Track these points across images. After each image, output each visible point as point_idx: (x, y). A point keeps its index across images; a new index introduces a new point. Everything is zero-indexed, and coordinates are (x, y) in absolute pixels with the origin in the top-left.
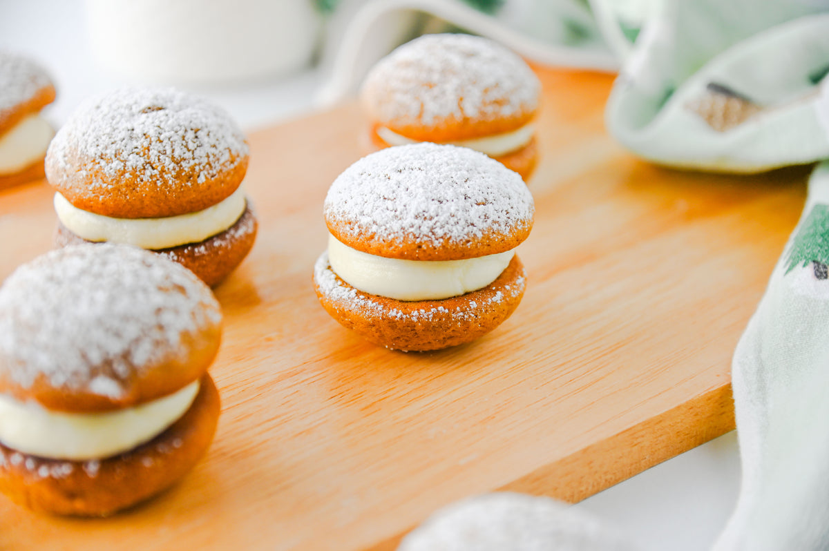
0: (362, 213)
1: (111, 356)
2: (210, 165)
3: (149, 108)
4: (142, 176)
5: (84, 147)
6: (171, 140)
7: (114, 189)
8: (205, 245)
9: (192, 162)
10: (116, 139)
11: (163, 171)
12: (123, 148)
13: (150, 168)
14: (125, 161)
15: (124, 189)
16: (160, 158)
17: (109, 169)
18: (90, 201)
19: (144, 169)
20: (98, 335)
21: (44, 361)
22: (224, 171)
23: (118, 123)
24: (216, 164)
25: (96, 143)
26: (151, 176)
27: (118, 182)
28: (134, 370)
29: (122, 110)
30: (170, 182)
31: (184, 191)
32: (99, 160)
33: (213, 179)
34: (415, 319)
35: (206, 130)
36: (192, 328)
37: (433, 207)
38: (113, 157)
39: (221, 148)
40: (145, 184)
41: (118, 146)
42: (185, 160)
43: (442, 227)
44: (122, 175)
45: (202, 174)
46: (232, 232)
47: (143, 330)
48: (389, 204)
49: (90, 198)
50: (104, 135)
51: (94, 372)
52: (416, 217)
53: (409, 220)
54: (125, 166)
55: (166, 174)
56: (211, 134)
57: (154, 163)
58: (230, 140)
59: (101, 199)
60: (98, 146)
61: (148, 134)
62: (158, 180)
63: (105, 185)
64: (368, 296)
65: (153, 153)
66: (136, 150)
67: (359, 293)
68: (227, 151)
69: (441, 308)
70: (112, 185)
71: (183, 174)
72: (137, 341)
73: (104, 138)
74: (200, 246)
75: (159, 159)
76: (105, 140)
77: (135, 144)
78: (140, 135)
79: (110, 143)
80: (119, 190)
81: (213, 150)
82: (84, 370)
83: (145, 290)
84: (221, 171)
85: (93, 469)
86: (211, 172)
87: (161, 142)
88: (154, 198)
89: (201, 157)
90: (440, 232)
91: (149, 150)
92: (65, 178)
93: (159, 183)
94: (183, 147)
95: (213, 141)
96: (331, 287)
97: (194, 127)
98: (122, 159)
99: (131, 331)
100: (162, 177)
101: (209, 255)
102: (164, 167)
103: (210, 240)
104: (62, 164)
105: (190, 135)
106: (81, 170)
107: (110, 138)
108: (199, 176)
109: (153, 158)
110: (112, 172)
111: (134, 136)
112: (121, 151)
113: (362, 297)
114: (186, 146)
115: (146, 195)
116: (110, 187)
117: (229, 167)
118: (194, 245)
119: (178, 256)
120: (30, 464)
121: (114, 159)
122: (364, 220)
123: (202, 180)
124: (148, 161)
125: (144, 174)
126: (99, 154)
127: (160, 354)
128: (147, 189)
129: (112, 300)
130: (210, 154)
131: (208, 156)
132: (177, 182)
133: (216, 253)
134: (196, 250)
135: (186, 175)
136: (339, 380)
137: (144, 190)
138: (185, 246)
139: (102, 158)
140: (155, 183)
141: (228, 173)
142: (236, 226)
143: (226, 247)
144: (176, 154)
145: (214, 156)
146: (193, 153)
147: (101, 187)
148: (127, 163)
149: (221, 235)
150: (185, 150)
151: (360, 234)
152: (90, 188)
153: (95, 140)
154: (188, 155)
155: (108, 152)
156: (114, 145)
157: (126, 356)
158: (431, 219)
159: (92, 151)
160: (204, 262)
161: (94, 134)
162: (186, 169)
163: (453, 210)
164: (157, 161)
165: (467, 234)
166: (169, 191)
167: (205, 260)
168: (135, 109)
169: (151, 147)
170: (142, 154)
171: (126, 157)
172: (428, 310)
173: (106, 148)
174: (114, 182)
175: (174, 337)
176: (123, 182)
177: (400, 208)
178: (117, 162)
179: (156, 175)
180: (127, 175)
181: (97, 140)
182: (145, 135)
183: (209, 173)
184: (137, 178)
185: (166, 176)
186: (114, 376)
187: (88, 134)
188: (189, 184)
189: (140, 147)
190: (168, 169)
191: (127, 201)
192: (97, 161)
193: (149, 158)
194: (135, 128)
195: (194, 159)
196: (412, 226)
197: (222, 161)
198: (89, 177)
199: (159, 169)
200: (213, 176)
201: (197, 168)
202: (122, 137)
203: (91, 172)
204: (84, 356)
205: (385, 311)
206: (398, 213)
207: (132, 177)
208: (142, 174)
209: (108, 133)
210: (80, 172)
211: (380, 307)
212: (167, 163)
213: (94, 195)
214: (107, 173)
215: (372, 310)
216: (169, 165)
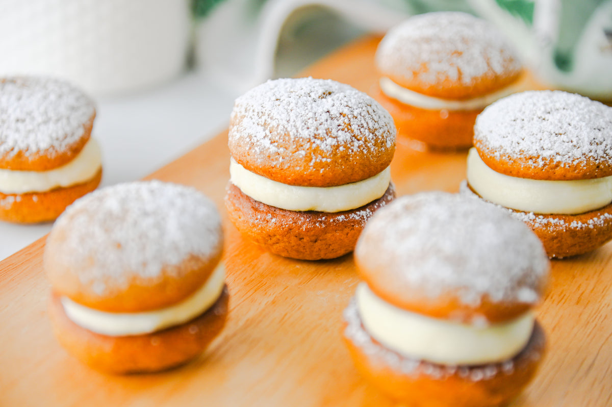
0: (541, 149)
2: (389, 132)
3: (324, 94)
4: (352, 147)
5: (295, 132)
6: (362, 115)
8: (384, 200)
9: (380, 131)
10: (321, 121)
11: (366, 141)
12: (330, 127)
13: (356, 140)
15: (340, 160)
17: (325, 145)
18: (311, 175)
19: (352, 141)
23: (312, 108)
24: (391, 131)
25: (306, 126)
26: (359, 147)
27: (335, 155)
30: (372, 149)
31: (381, 155)
32: (314, 140)
38: (325, 135)
40: (355, 154)
41: (326, 126)
42: (376, 130)
44: (337, 149)
48: (564, 137)
49: (311, 172)
50: (309, 119)
51: (519, 285)
54: (338, 142)
55: (369, 143)
56: (378, 107)
57: (358, 135)
59: (321, 172)
60: (308, 128)
61: (344, 113)
62: (364, 149)
63: (324, 160)
64: (545, 216)
66: (340, 127)
67: (537, 215)
69: (607, 215)
70: (330, 158)
71: (379, 141)
73: (310, 121)
74: (382, 202)
75: (361, 132)
76: (312, 123)
77: (337, 122)
78: (338, 115)
79: (319, 124)
80: (336, 162)
85: (509, 367)
86: (391, 137)
87: (356, 118)
89: (383, 126)
91: (350, 126)
92: (281, 159)
93: (365, 152)
94: (371, 120)
97: (367, 102)
98: (334, 136)
100: (366, 146)
102: (366, 137)
104: (272, 150)
107: (316, 120)
108: (386, 142)
109: (357, 132)
110: (329, 148)
111: (333, 116)
112: (330, 130)
113: (541, 217)
114: (373, 119)
115: (356, 163)
116: (329, 160)
118: (378, 201)
121: (327, 137)
124: (353, 134)
125: (353, 146)
126: (313, 135)
128: (358, 158)
132: (376, 148)
134: (381, 205)
135: (380, 142)
137: (355, 160)
139: (315, 138)
140: (363, 152)
144: (371, 126)
146: (378, 124)
147: (321, 161)
150: (373, 122)
151: (545, 165)
152: (312, 164)
153: (303, 124)
154: (376, 126)
155: (320, 132)
156: (322, 126)
158: (601, 143)
161: (298, 119)
162: (379, 137)
164: (359, 134)
166: (372, 157)
168: (314, 96)
169: (352, 123)
170: (346, 129)
171: (336, 134)
173: (317, 129)
174: (332, 156)
178: (330, 139)
179: (362, 146)
180: (341, 148)
181: (305, 124)
182: (341, 114)
183: (391, 139)
184: (348, 150)
187: (292, 120)
188: (383, 149)
189: (342, 125)
190: (369, 138)
191: (343, 171)
192: (312, 141)
193: (353, 132)
194: (330, 110)
195: (380, 128)
197: (392, 128)
198: (308, 155)
199: (363, 139)
201: (384, 135)
202: (325, 119)
203: (309, 151)
205: (567, 224)
206: (575, 143)
207: (345, 149)
208: (352, 146)
209: (312, 116)
210: (297, 153)
211: (562, 222)
212: (367, 134)
213: (314, 169)
214: (324, 149)
215: (556, 225)
216: (369, 135)
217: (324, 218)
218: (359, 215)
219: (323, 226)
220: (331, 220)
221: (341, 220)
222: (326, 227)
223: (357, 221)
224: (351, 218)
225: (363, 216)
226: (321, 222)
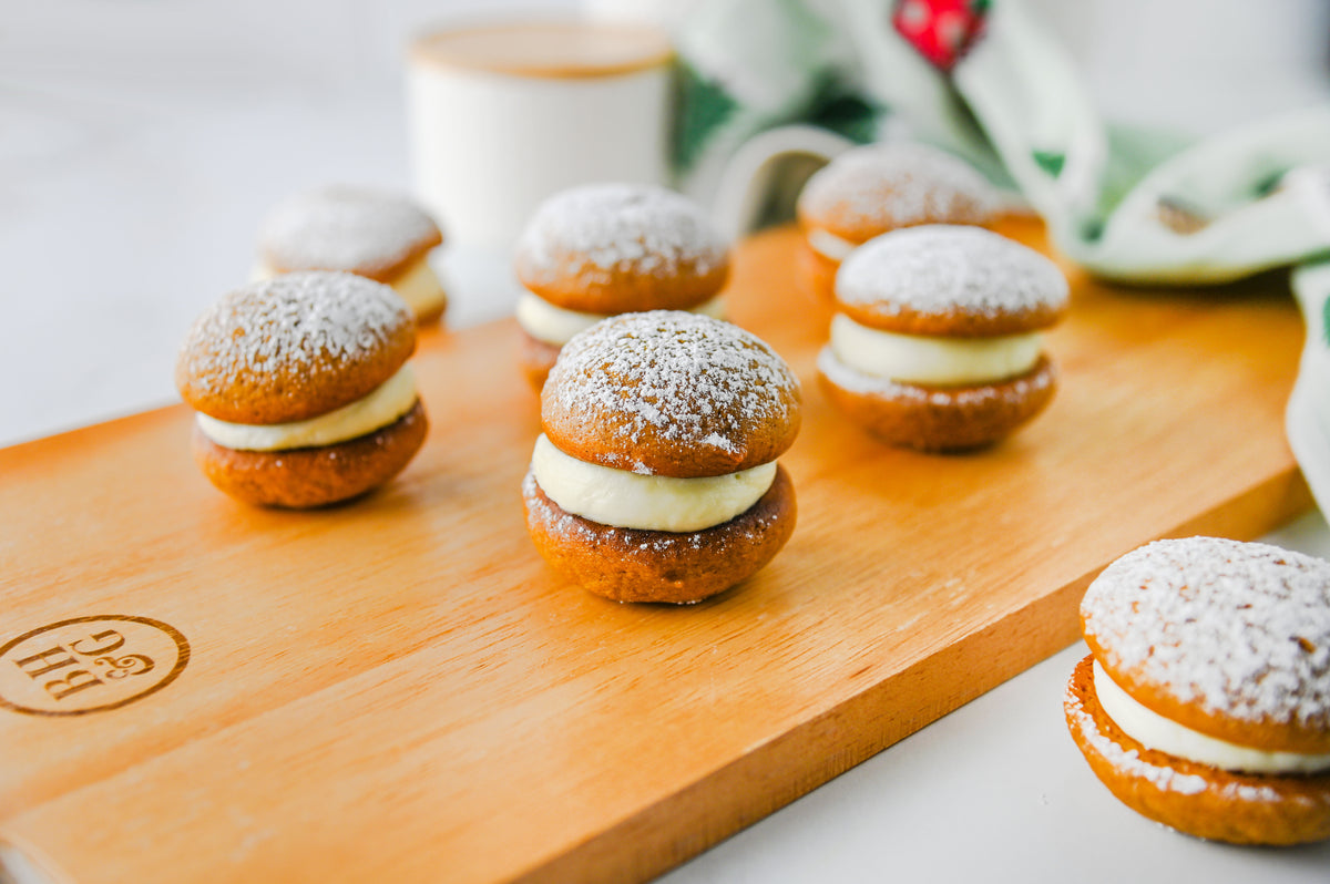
7: (610, 283)
14: (620, 252)
15: (623, 282)
17: (604, 260)
23: (603, 213)
27: (614, 274)
34: (963, 403)
37: (981, 279)
43: (995, 297)
45: (701, 264)
52: (966, 288)
59: (596, 296)
60: (586, 236)
61: (640, 222)
63: (600, 280)
64: (905, 384)
65: (650, 242)
78: (633, 223)
80: (616, 283)
83: (732, 345)
85: (696, 540)
88: (654, 292)
90: (993, 303)
108: (699, 267)
111: (626, 224)
115: (645, 288)
116: (606, 280)
121: (608, 248)
123: (701, 271)
139: (594, 248)
148: (623, 253)
159: (582, 243)
165: (1020, 305)
169: (647, 235)
172: (976, 395)
173: (598, 239)
175: (773, 391)
176: (620, 275)
177: (945, 280)
178: (611, 251)
181: (585, 230)
186: (726, 431)
196: (962, 297)
200: (708, 267)
205: (929, 398)
206: (943, 286)
207: (630, 267)
208: (641, 264)
211: (922, 394)
213: (587, 291)
214: (602, 265)
215: (912, 398)
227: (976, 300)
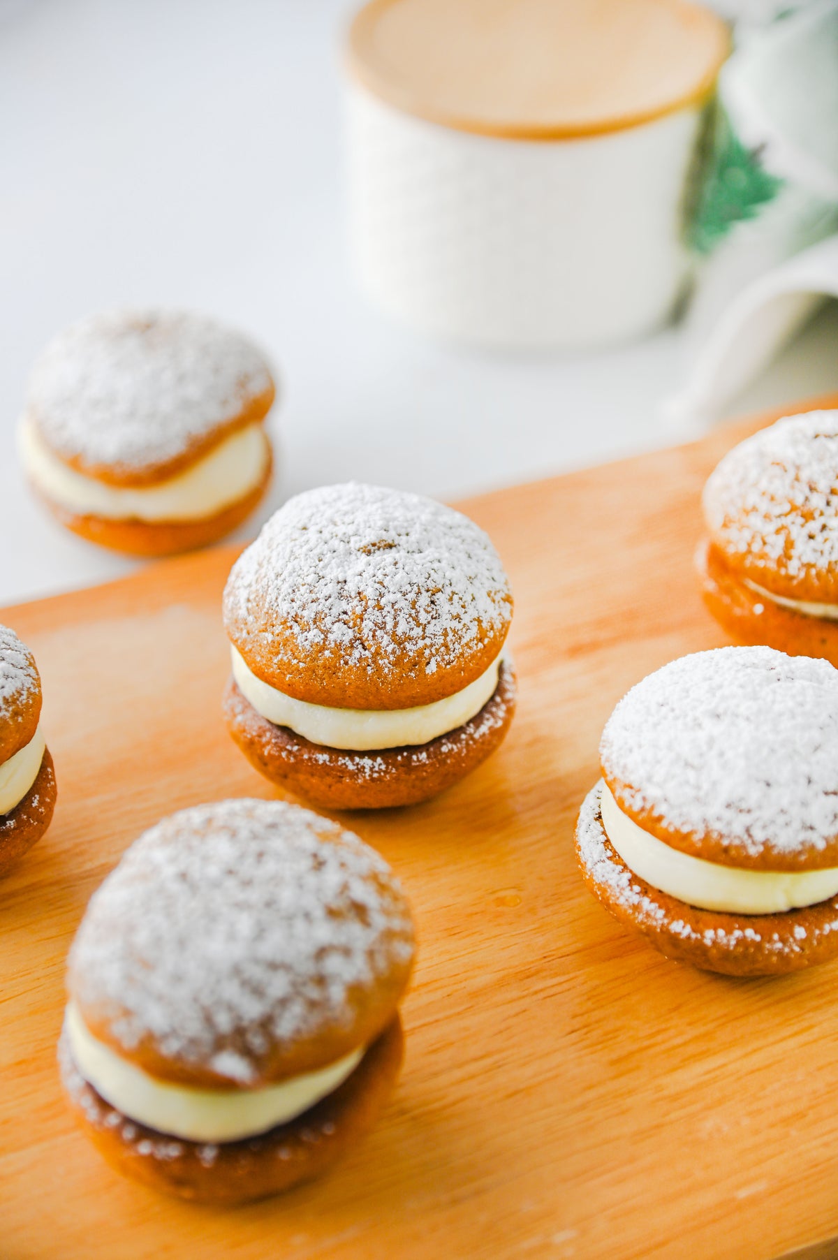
0: (649, 779)
1: (245, 1023)
2: (447, 647)
3: (374, 545)
4: (348, 657)
5: (274, 599)
6: (395, 607)
7: (307, 669)
8: (427, 750)
9: (421, 643)
10: (319, 595)
11: (377, 653)
12: (327, 611)
13: (360, 646)
14: (326, 633)
15: (321, 672)
16: (376, 634)
17: (303, 640)
18: (273, 677)
19: (352, 647)
20: (231, 991)
21: (156, 1018)
22: (466, 655)
23: (325, 567)
24: (457, 646)
25: (292, 596)
26: (360, 660)
27: (313, 660)
28: (274, 1044)
29: (335, 543)
30: (386, 670)
31: (404, 683)
32: (292, 623)
33: (448, 667)
34: (708, 942)
35: (448, 590)
36: (367, 976)
37: (755, 795)
38: (311, 622)
39: (466, 619)
40: (350, 669)
41: (320, 608)
42: (410, 639)
43: (764, 827)
44: (320, 651)
45: (433, 660)
46: (471, 730)
47: (294, 984)
48: (691, 775)
49: (274, 672)
50: (303, 585)
51: (220, 1044)
52: (728, 806)
53: (715, 809)
54: (325, 639)
55: (382, 658)
56: (455, 597)
57: (367, 640)
58: (484, 603)
59: (287, 679)
60: (293, 601)
61: (364, 593)
62: (369, 665)
63: (295, 661)
64: (646, 889)
65: (367, 625)
66: (344, 616)
67: (635, 880)
68: (476, 623)
69: (750, 933)
70: (306, 662)
71: (406, 660)
72: (283, 1002)
73: (303, 589)
74: (421, 753)
75: (374, 636)
76: (303, 595)
77: (344, 606)
78: (353, 595)
79: (310, 600)
80: (314, 672)
81: (455, 624)
82: (207, 1037)
83: (307, 916)
84: (462, 654)
85: (209, 1155)
86: (446, 657)
87: (381, 609)
88: (361, 689)
89: (435, 635)
90: (759, 835)
91: (362, 620)
92: (245, 633)
93: (370, 670)
94: (411, 619)
95: (456, 609)
96: (596, 858)
97: (431, 585)
98: (323, 628)
99: (278, 986)
100: (375, 662)
101: (432, 765)
102: (380, 647)
103: (437, 741)
104: (242, 612)
105: (424, 600)
106: (265, 630)
107: (311, 592)
108: (428, 663)
109: (366, 633)
110: (307, 645)
111: (345, 593)
112: (323, 616)
113: (637, 888)
114: (416, 619)
115: (350, 684)
116: (302, 665)
117: (475, 648)
118: (413, 749)
119: (387, 764)
120: (129, 1134)
121: (312, 627)
122: (652, 792)
123: (432, 668)
124: (358, 635)
125: (350, 655)
126: (293, 614)
127: (316, 1019)
128: (352, 676)
129: (260, 933)
130: (449, 630)
131: (445, 634)
132: (396, 670)
133: (443, 762)
134: (414, 757)
135: (409, 661)
136: (589, 999)
137: (348, 677)
138: (398, 750)
139: (296, 622)
140: (365, 669)
141: (473, 656)
142: (477, 720)
143: (459, 753)
144: (399, 631)
145: (455, 632)
146: (424, 630)
147: (290, 662)
148: (329, 635)
149: (453, 735)
150: (413, 623)
151: (643, 809)
152: (275, 661)
153: (290, 591)
154: (417, 632)
155: (305, 613)
156: (315, 604)
157: (266, 1024)
158: (750, 812)
159: (284, 607)
160: (424, 774)
161: (292, 578)
162: (411, 654)
163: (785, 802)
164: (370, 638)
165: (803, 843)
166: (383, 683)
167: (426, 771)
168: (355, 543)
169: (366, 616)
170: (351, 624)
171: (329, 625)
172: (729, 932)
173: (303, 607)
174: (308, 659)
175: (337, 993)
176: (320, 662)
177: (706, 786)
178: (316, 631)
179: (366, 658)
180: (327, 653)
181: (294, 591)
182: (359, 593)
183: (443, 660)
184: (340, 660)
185: (380, 662)
186: (246, 1052)
187: (283, 577)
188: (413, 674)
189: (350, 613)
190: (385, 651)
191: (324, 687)
192: (289, 624)
193: (360, 631)
194: (348, 580)
195: (424, 639)
196: (719, 819)
197: (464, 641)
198: (276, 645)
199: (373, 650)
200: (449, 663)
201: (427, 652)
202: (327, 594)
203: (278, 639)
204: (208, 1020)
205: (666, 921)
206: (702, 793)
207: (333, 656)
208: (347, 655)
209: (309, 582)
210: (264, 633)
211: (661, 913)
212: (385, 643)
213: (279, 671)
214: (300, 645)
215: (648, 915)
216: (388, 645)
217: (296, 748)
218: (358, 764)
219: (292, 760)
220: (306, 757)
221: (321, 762)
222: (296, 763)
223: (349, 771)
224: (339, 763)
225: (363, 767)
226: (290, 752)
227: (738, 829)
